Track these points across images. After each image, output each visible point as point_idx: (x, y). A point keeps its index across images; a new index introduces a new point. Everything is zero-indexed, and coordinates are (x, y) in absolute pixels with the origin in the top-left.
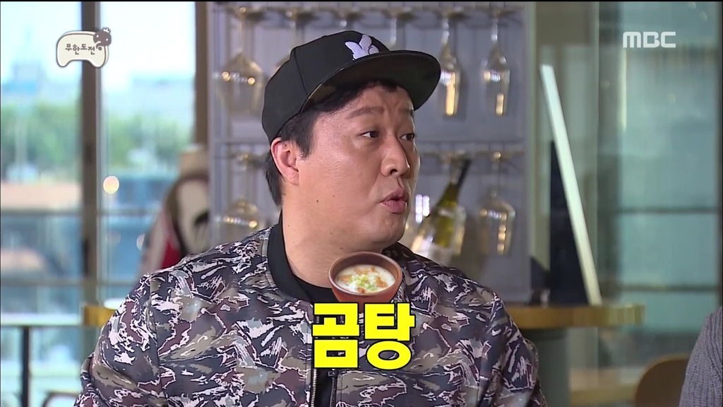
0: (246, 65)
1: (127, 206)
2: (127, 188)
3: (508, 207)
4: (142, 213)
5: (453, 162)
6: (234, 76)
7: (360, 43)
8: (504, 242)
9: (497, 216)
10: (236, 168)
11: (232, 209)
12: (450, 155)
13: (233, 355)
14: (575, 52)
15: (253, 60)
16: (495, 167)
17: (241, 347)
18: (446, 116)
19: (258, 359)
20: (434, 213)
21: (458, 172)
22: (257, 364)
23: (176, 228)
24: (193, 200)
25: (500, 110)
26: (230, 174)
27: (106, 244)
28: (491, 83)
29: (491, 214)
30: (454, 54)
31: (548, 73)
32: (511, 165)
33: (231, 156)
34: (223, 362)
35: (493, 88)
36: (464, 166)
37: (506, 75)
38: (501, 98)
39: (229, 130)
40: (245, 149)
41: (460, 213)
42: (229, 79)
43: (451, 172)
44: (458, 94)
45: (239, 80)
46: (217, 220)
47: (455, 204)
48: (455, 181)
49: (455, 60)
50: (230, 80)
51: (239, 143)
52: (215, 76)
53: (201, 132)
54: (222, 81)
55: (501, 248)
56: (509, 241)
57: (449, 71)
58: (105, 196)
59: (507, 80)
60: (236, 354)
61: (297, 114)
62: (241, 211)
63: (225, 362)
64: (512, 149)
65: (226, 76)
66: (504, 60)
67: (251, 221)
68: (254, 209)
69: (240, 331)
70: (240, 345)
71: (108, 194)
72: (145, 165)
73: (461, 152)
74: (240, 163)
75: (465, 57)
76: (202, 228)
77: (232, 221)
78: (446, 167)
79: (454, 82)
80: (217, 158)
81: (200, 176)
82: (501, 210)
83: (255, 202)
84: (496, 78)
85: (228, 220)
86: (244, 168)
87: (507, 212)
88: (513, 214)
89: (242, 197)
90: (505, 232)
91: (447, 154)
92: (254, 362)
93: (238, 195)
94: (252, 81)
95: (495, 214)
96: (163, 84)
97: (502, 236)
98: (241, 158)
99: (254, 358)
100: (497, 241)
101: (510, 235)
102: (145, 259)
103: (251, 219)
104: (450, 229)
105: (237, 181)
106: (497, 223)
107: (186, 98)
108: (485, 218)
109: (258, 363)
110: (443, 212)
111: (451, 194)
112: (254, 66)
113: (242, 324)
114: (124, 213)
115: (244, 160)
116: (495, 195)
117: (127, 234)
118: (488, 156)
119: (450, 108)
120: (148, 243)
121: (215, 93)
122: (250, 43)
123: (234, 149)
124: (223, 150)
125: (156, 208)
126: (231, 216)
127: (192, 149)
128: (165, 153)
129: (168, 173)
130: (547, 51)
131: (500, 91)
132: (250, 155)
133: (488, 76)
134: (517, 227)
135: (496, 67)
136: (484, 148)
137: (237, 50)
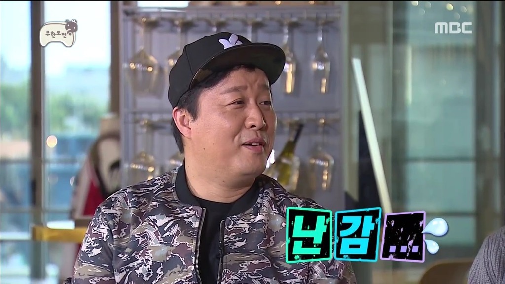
0: (146, 57)
1: (62, 157)
2: (63, 143)
3: (329, 157)
4: (73, 161)
5: (291, 125)
6: (138, 65)
7: (229, 40)
8: (327, 182)
9: (322, 163)
10: (139, 130)
11: (136, 159)
12: (289, 121)
13: (146, 238)
14: (375, 49)
15: (151, 54)
16: (320, 129)
17: (151, 233)
18: (286, 94)
19: (162, 239)
20: (278, 161)
21: (294, 133)
22: (160, 243)
23: (97, 171)
24: (109, 152)
25: (324, 89)
26: (135, 134)
27: (48, 183)
28: (318, 70)
29: (317, 162)
30: (292, 50)
31: (357, 64)
32: (331, 128)
33: (136, 122)
34: (140, 243)
35: (319, 74)
36: (299, 128)
37: (328, 66)
38: (324, 81)
39: (135, 103)
40: (146, 116)
41: (296, 161)
42: (134, 67)
43: (290, 132)
44: (294, 79)
45: (141, 68)
46: (125, 166)
47: (292, 155)
48: (292, 139)
49: (292, 55)
50: (135, 69)
51: (141, 113)
52: (124, 65)
53: (115, 105)
54: (129, 69)
55: (325, 185)
56: (330, 181)
57: (288, 63)
58: (47, 149)
59: (328, 69)
60: (148, 238)
61: (188, 91)
62: (143, 160)
63: (141, 244)
64: (332, 116)
65: (132, 66)
66: (326, 55)
67: (150, 166)
68: (152, 158)
69: (151, 223)
70: (151, 231)
71: (49, 148)
72: (75, 128)
73: (296, 118)
74: (142, 127)
75: (299, 52)
76: (115, 172)
77: (136, 167)
78: (286, 129)
79: (291, 70)
80: (126, 123)
81: (114, 136)
82: (324, 159)
83: (152, 154)
84: (321, 67)
85: (134, 166)
86: (145, 130)
87: (328, 160)
88: (332, 162)
89: (143, 150)
90: (328, 174)
91: (287, 121)
92: (159, 241)
93: (141, 149)
94: (150, 69)
95: (320, 162)
96: (88, 71)
97: (325, 177)
98: (143, 123)
99: (159, 239)
100: (322, 181)
101: (330, 176)
102: (75, 194)
103: (149, 165)
104: (289, 172)
105: (140, 139)
106: (322, 168)
107: (104, 81)
108: (314, 165)
109: (161, 241)
110: (284, 161)
111: (290, 148)
112: (152, 58)
113: (152, 218)
114: (60, 161)
115: (145, 124)
116: (320, 149)
117: (63, 176)
118: (315, 121)
119: (289, 88)
120: (77, 182)
121: (125, 78)
122: (149, 43)
123: (138, 117)
124: (130, 117)
125: (83, 158)
126: (136, 163)
127: (108, 116)
128: (89, 120)
129: (92, 133)
130: (356, 49)
131: (324, 77)
132: (149, 121)
133: (315, 66)
134: (335, 171)
135: (321, 60)
136: (312, 116)
137: (140, 47)
